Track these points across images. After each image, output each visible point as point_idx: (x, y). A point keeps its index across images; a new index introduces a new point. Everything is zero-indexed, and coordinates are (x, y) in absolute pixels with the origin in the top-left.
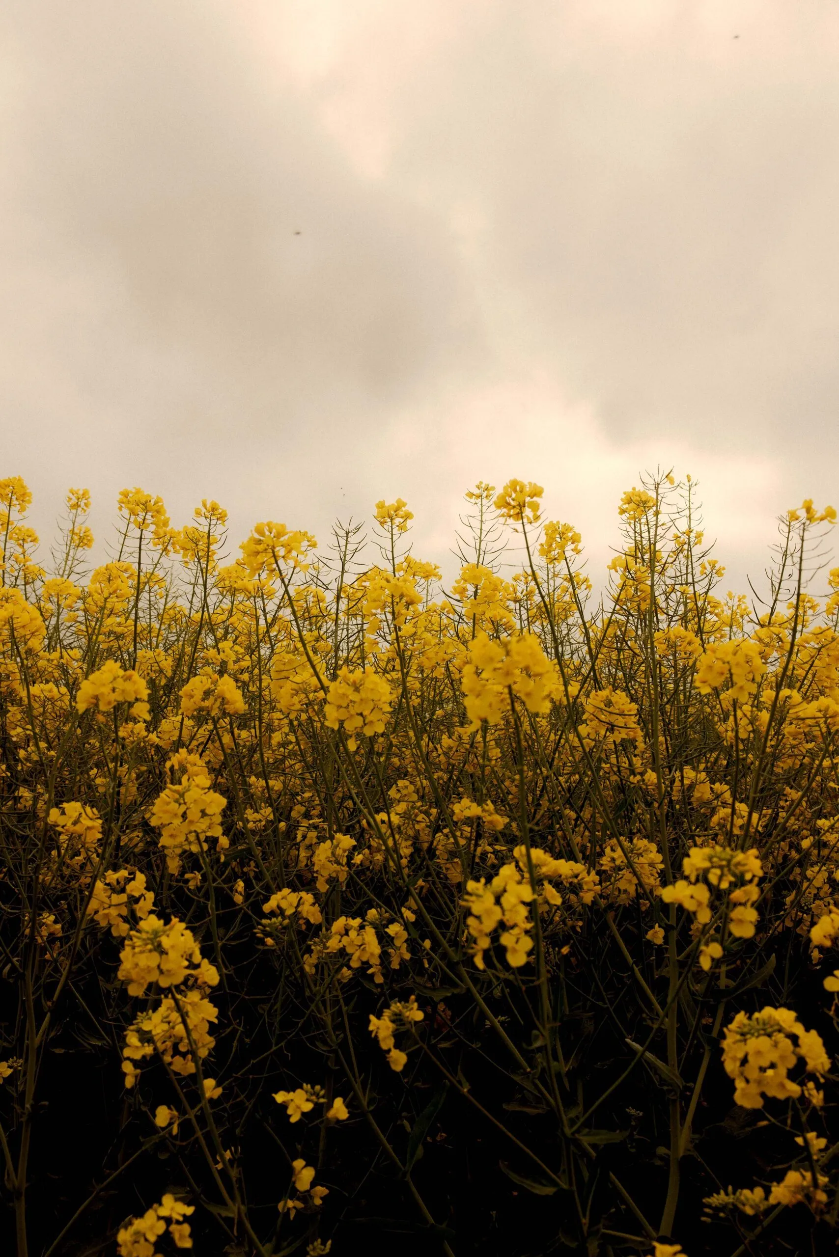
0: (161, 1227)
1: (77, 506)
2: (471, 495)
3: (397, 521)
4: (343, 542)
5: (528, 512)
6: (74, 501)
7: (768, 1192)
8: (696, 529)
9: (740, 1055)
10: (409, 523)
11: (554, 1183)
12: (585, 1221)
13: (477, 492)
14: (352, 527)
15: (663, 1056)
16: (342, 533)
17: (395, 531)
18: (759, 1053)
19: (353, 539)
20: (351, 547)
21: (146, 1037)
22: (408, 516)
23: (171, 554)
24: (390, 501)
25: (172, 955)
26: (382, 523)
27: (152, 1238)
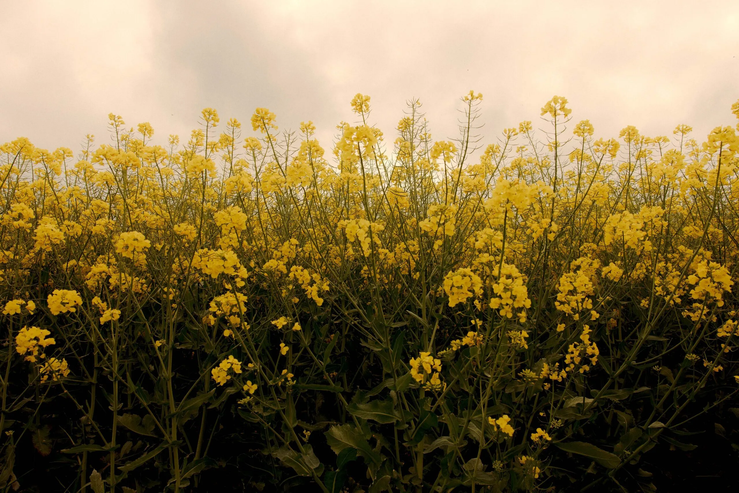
0: (229, 366)
1: (173, 142)
2: (338, 127)
3: (309, 130)
4: (287, 139)
5: (364, 108)
6: (172, 140)
7: (461, 341)
8: (429, 133)
9: (451, 284)
10: (314, 131)
11: (382, 347)
12: (394, 363)
13: (341, 125)
14: (291, 133)
15: (421, 316)
16: (287, 135)
17: (309, 134)
18: (457, 282)
19: (292, 137)
20: (291, 141)
21: (219, 304)
22: (313, 128)
23: (215, 152)
24: (306, 123)
25: (229, 261)
26: (303, 131)
27: (226, 370)
